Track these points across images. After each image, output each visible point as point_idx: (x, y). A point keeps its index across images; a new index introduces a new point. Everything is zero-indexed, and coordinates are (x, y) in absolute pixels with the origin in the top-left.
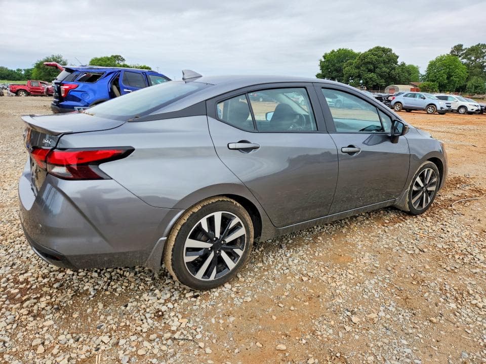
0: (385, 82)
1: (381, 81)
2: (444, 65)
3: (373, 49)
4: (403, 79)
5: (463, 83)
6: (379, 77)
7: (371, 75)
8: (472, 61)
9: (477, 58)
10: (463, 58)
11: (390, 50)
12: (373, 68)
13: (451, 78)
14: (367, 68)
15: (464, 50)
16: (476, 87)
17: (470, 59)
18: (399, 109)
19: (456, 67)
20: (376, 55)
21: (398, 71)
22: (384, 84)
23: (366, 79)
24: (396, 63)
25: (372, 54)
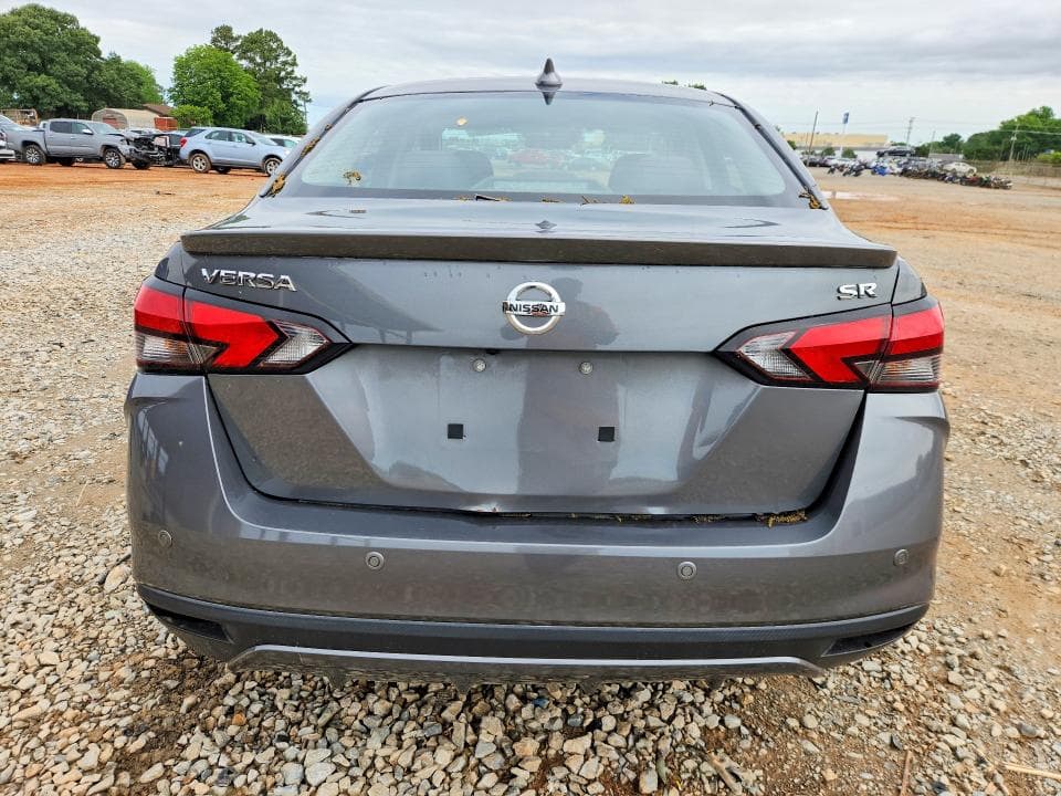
0: (86, 100)
1: (74, 96)
2: (208, 68)
3: (24, 9)
4: (126, 95)
5: (255, 111)
6: (64, 85)
7: (41, 80)
8: (259, 65)
9: (266, 59)
10: (240, 58)
11: (73, 20)
12: (38, 61)
13: (231, 99)
14: (24, 61)
15: (237, 39)
16: (284, 121)
17: (252, 60)
18: (204, 167)
19: (233, 74)
20: (37, 27)
21: (110, 73)
22: (84, 105)
23: (30, 90)
24: (98, 53)
25: (26, 23)
